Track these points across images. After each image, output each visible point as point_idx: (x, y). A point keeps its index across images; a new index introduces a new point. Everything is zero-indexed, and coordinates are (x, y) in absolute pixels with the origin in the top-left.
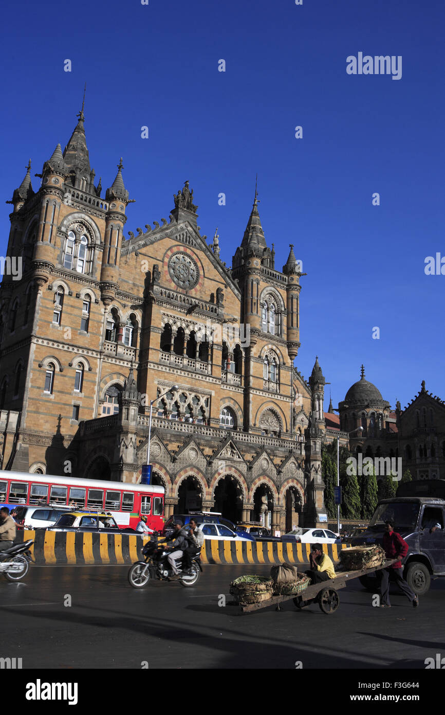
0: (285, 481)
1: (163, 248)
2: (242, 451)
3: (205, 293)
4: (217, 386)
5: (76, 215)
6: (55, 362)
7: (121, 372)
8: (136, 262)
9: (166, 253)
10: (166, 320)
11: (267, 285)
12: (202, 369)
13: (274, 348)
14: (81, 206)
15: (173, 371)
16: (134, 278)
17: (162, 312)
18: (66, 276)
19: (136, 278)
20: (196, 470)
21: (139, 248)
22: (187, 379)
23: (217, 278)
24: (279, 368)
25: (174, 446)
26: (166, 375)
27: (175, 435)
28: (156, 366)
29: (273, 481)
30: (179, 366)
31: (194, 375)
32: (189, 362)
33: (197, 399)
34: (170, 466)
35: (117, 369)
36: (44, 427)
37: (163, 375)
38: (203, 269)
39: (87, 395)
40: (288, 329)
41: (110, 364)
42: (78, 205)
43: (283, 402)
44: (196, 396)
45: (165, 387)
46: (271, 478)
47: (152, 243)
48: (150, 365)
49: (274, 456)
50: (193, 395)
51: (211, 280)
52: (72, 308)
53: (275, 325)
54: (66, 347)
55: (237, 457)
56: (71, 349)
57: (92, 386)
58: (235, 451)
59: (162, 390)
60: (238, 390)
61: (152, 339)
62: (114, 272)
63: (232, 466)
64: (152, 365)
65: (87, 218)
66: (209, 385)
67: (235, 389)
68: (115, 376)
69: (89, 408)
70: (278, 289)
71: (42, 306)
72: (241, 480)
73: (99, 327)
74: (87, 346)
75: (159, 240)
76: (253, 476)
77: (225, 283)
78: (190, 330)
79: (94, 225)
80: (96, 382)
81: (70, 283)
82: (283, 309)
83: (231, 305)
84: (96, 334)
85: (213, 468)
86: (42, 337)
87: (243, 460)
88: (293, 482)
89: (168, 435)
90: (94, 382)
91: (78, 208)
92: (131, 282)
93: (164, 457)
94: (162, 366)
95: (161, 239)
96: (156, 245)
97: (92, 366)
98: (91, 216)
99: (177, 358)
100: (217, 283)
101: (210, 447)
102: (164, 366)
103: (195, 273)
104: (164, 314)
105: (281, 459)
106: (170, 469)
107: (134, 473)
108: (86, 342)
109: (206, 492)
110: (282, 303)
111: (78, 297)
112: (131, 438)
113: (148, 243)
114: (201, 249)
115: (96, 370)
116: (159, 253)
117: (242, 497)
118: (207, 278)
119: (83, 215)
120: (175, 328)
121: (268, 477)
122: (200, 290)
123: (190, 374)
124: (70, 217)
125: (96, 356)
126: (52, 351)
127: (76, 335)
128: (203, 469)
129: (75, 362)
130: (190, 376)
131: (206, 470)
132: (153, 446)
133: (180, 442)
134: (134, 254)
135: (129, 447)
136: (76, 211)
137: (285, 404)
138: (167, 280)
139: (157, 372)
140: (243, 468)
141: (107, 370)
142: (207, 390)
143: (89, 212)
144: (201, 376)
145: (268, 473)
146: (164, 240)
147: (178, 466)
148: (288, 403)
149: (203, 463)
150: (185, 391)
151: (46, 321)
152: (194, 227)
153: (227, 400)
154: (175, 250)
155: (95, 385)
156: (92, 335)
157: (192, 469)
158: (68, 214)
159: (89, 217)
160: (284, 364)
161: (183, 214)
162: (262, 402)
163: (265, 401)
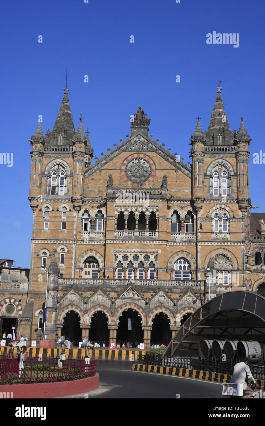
0: (182, 309)
1: (120, 160)
2: (142, 292)
3: (158, 181)
4: (163, 246)
5: (53, 161)
6: (46, 251)
7: (93, 248)
8: (100, 176)
9: (123, 163)
10: (119, 210)
11: (214, 159)
12: (151, 236)
13: (223, 206)
14: (56, 155)
15: (125, 242)
16: (99, 187)
17: (115, 205)
18: (49, 200)
19: (100, 187)
20: (103, 307)
21: (102, 166)
22: (137, 246)
23: (168, 167)
24: (230, 221)
25: (88, 294)
26: (120, 245)
27: (87, 288)
28: (112, 241)
29: (170, 310)
30: (131, 237)
31: (142, 242)
32: (140, 233)
33: (147, 257)
34: (83, 306)
35: (90, 247)
36: (42, 289)
37: (117, 246)
38: (155, 165)
39: (67, 267)
40: (237, 188)
41: (85, 245)
42: (53, 155)
43: (234, 247)
44: (146, 255)
45: (120, 253)
46: (167, 308)
47: (111, 160)
48: (108, 242)
49: (172, 293)
50: (144, 255)
51: (162, 170)
52: (55, 218)
53: (228, 187)
54: (52, 241)
55: (137, 296)
56: (55, 242)
57: (70, 261)
58: (135, 293)
59: (119, 256)
60: (191, 244)
61: (108, 225)
62: (77, 190)
63: (132, 303)
64: (109, 241)
65: (61, 161)
66: (156, 246)
67: (188, 244)
68: (89, 252)
69: (69, 274)
70: (227, 159)
71: (37, 221)
72: (140, 311)
73: (73, 225)
74: (66, 238)
75: (117, 156)
76: (151, 307)
77: (175, 168)
78: (139, 211)
79: (65, 163)
80: (73, 258)
81: (52, 204)
82: (232, 173)
83: (182, 183)
84: (71, 230)
85: (117, 304)
86: (37, 239)
87: (141, 298)
88: (189, 309)
89: (83, 288)
90: (72, 259)
91: (54, 157)
92: (97, 190)
93: (79, 301)
94: (116, 240)
95: (118, 154)
96: (114, 160)
97: (70, 249)
98: (63, 159)
99: (130, 233)
100: (168, 171)
101: (115, 292)
102: (117, 240)
103: (149, 169)
104: (117, 206)
105: (179, 294)
106: (83, 308)
107: (53, 312)
108: (65, 235)
109: (111, 320)
110: (231, 169)
111: (58, 211)
112: (51, 293)
113: (108, 161)
114: (152, 150)
115: (72, 251)
116: (117, 165)
117: (142, 322)
118: (158, 170)
119: (58, 160)
120: (126, 213)
121: (164, 308)
122: (153, 180)
123: (139, 241)
124: (50, 164)
125: (72, 243)
126: (44, 245)
127: (58, 233)
128: (108, 306)
129: (59, 250)
130: (139, 243)
131: (111, 306)
132: (71, 296)
133: (91, 291)
134: (98, 171)
135: (50, 298)
136: (53, 159)
137: (237, 248)
138: (125, 181)
139: (113, 245)
140: (142, 303)
141: (83, 249)
142: (154, 250)
143: (62, 157)
144: (148, 241)
145: (165, 305)
146: (121, 154)
147: (89, 306)
148: (239, 247)
149: (108, 303)
150: (136, 254)
151: (39, 229)
152: (145, 137)
153: (180, 253)
154: (130, 158)
155: (72, 260)
156: (68, 231)
157: (99, 307)
158: (48, 163)
159: (62, 160)
160: (234, 217)
161: (135, 131)
162: (211, 250)
163: (213, 249)
